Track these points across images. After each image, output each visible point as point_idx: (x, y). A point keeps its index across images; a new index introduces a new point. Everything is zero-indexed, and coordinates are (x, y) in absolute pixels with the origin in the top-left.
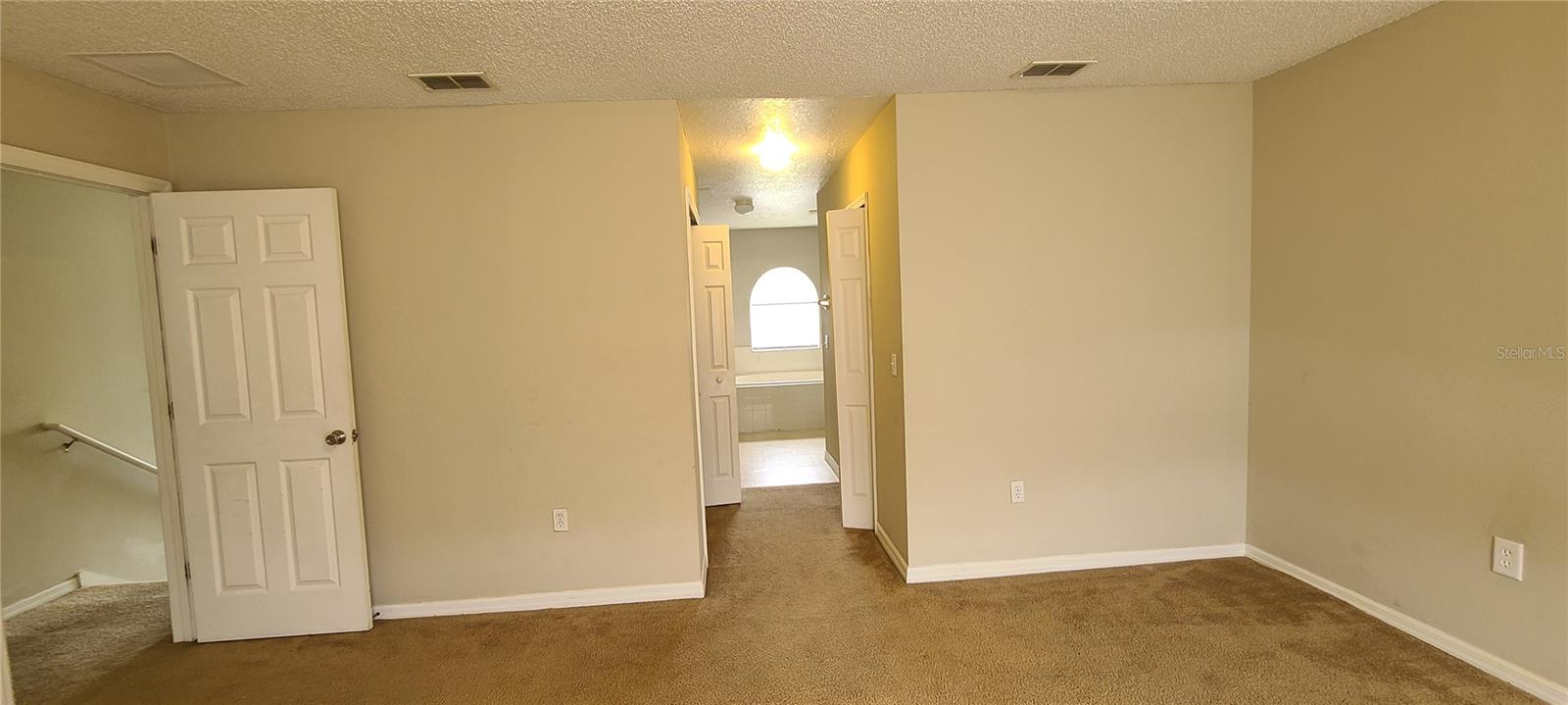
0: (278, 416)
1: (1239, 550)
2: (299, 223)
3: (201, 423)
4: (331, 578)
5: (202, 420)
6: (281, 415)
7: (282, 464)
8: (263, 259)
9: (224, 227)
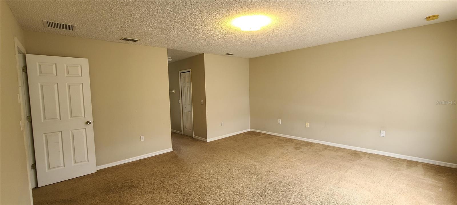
0: (69, 118)
1: (249, 130)
2: (78, 67)
3: (42, 121)
4: (86, 160)
5: (43, 121)
6: (70, 118)
7: (71, 131)
8: (66, 76)
9: (53, 66)
